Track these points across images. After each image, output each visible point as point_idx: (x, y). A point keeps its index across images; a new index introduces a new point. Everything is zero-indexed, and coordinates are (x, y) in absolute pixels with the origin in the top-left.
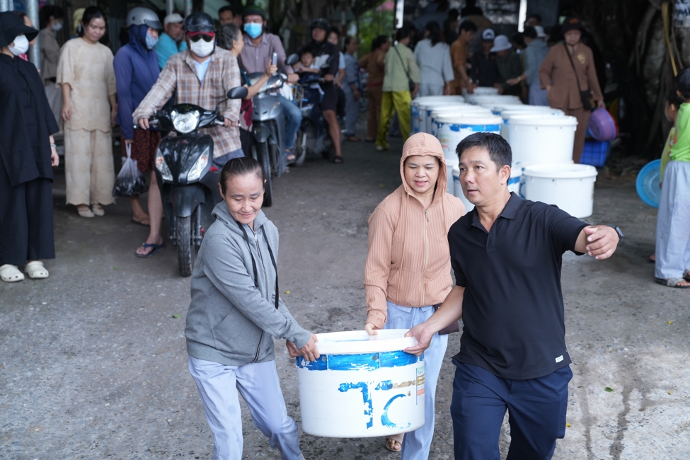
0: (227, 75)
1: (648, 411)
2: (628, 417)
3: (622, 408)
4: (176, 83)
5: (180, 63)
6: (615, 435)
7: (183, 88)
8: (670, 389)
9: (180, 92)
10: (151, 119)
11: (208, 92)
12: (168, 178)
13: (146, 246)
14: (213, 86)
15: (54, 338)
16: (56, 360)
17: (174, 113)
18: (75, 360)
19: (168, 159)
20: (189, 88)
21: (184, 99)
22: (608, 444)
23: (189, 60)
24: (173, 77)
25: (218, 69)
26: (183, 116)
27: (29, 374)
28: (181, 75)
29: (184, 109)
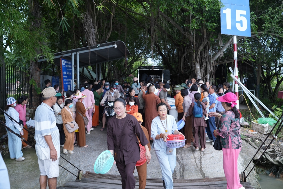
0: (117, 95)
1: (205, 155)
2: (202, 157)
3: (200, 155)
4: (108, 97)
5: (108, 93)
6: (200, 160)
7: (109, 98)
8: (208, 151)
9: (108, 98)
10: (104, 104)
11: (114, 98)
12: (108, 115)
13: (102, 129)
14: (115, 97)
15: (91, 148)
16: (93, 152)
17: (108, 103)
18: (96, 152)
19: (108, 112)
20: (110, 98)
21: (109, 100)
22: (199, 162)
23: (110, 92)
24: (107, 96)
25: (116, 94)
26: (110, 103)
27: (89, 154)
28: (109, 95)
29: (110, 102)
